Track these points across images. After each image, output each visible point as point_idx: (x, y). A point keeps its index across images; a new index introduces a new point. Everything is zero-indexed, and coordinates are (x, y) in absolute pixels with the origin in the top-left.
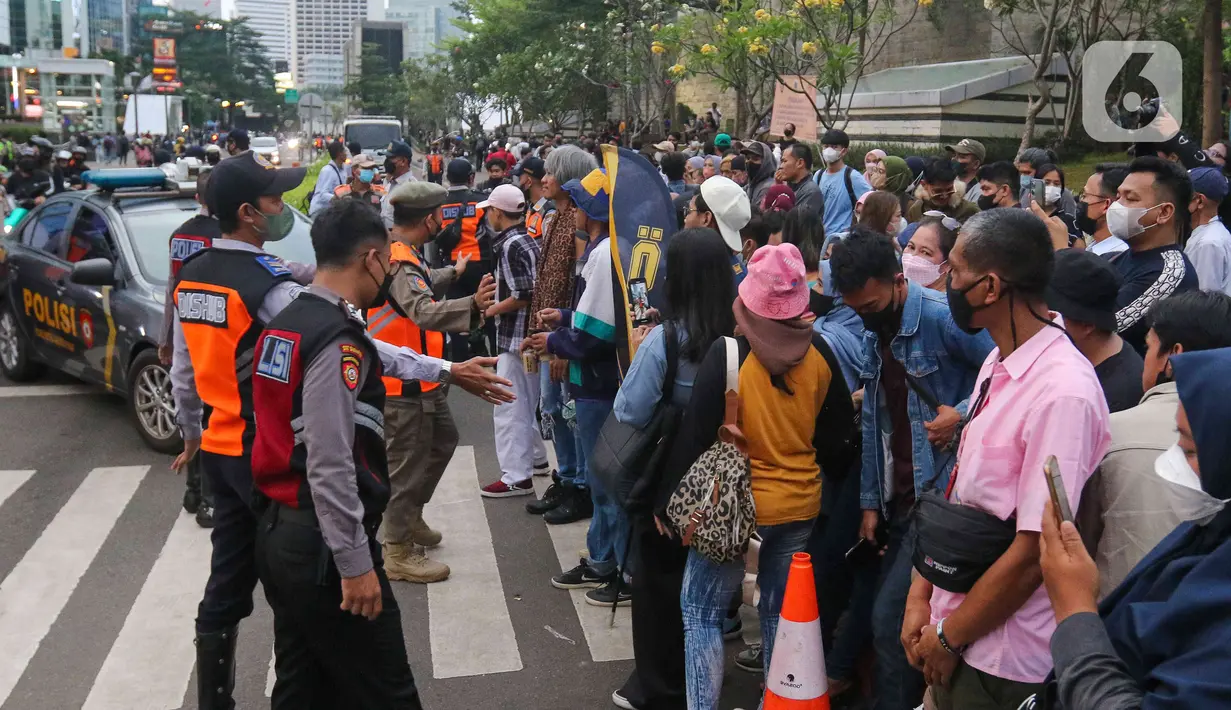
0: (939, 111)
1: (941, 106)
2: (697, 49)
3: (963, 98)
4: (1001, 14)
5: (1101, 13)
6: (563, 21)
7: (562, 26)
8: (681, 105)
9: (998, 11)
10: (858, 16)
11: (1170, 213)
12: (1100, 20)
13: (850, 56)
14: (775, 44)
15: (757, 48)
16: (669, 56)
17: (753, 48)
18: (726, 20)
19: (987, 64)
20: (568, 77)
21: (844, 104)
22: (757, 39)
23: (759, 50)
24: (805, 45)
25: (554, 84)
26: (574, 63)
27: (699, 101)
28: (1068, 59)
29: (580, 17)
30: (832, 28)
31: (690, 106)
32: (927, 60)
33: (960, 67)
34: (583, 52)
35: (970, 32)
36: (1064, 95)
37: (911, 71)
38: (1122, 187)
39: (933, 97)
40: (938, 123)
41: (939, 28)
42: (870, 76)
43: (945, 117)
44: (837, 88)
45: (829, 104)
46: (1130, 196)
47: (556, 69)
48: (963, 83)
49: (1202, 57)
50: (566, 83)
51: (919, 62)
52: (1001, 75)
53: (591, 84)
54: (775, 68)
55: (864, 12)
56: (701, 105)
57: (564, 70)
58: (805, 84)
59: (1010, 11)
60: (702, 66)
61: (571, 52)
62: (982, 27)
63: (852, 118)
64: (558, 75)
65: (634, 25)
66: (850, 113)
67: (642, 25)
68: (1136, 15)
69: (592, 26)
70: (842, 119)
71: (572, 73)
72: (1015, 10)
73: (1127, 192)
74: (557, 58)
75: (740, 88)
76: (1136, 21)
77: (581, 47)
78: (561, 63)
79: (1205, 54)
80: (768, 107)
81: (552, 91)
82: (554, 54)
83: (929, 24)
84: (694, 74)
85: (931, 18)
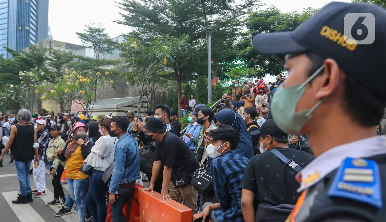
0: (116, 110)
1: (117, 108)
2: (49, 92)
3: (122, 106)
4: (131, 86)
5: (155, 87)
6: (6, 84)
7: (6, 85)
8: (43, 109)
9: (130, 85)
10: (94, 85)
11: (166, 116)
12: (155, 89)
13: (92, 95)
14: (72, 90)
15: (67, 91)
16: (40, 94)
17: (66, 91)
18: (57, 85)
19: (128, 98)
20: (8, 100)
21: (91, 108)
22: (67, 89)
23: (68, 92)
24: (80, 91)
25: (3, 102)
26: (10, 96)
27: (49, 108)
28: (147, 97)
29: (11, 83)
30: (88, 88)
31: (46, 109)
32: (112, 98)
33: (121, 99)
34: (13, 93)
35: (123, 91)
36: (147, 106)
37: (108, 100)
38: (156, 112)
39: (114, 106)
40: (116, 113)
41: (115, 89)
42: (97, 101)
43: (117, 111)
44: (89, 103)
45: (87, 107)
46: (157, 114)
47: (4, 98)
48: (122, 103)
49: (177, 97)
50: (7, 102)
51: (110, 98)
52: (131, 101)
53: (15, 102)
54: (72, 97)
55: (96, 84)
56: (49, 109)
57: (7, 98)
58: (81, 102)
59: (133, 85)
60: (51, 97)
61: (9, 93)
62: (126, 90)
63: (93, 112)
64: (4, 99)
65: (30, 85)
66: (93, 110)
67: (32, 85)
68: (163, 88)
69: (16, 86)
70: (90, 112)
71: (9, 99)
72: (134, 85)
73: (156, 113)
74: (4, 94)
75: (62, 103)
76: (163, 89)
77: (12, 91)
78: (6, 96)
79: (178, 96)
80: (70, 108)
81: (2, 104)
82: (3, 93)
83: (113, 88)
84: (48, 99)
85: (113, 87)
